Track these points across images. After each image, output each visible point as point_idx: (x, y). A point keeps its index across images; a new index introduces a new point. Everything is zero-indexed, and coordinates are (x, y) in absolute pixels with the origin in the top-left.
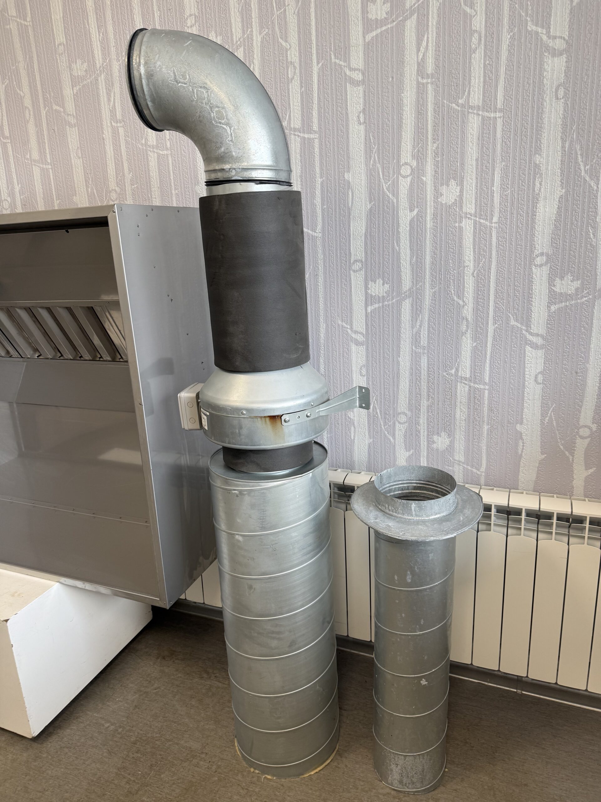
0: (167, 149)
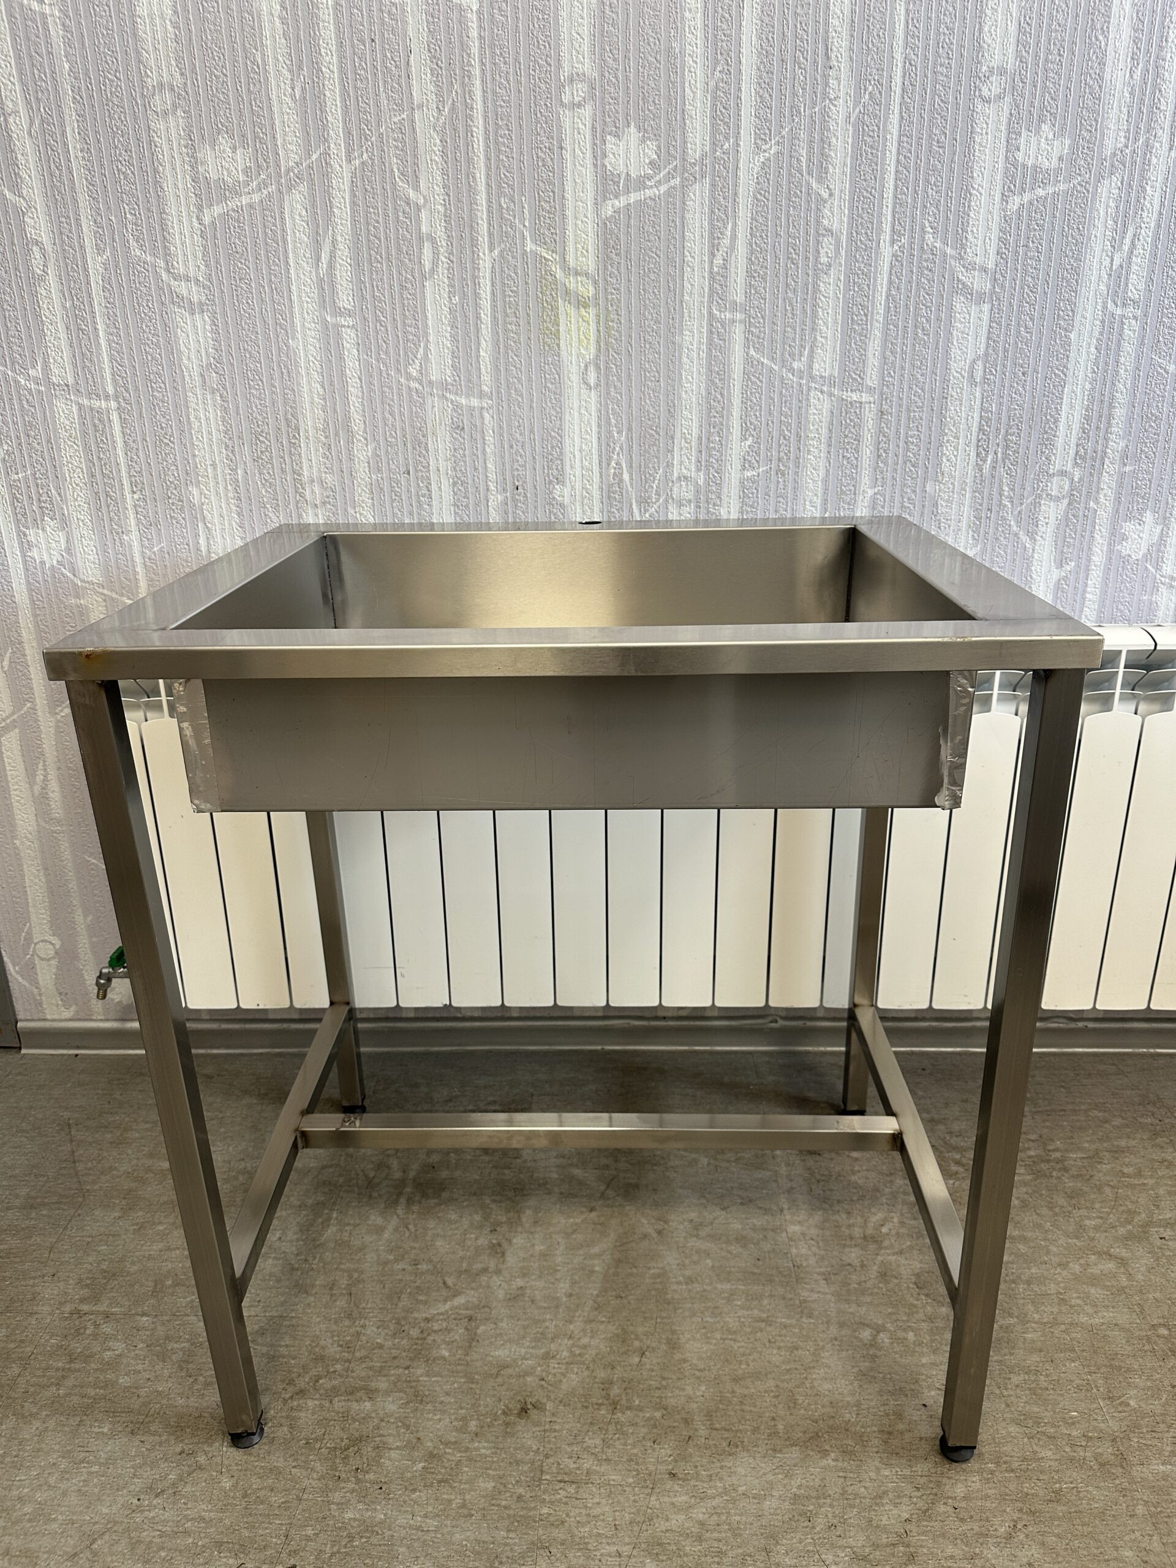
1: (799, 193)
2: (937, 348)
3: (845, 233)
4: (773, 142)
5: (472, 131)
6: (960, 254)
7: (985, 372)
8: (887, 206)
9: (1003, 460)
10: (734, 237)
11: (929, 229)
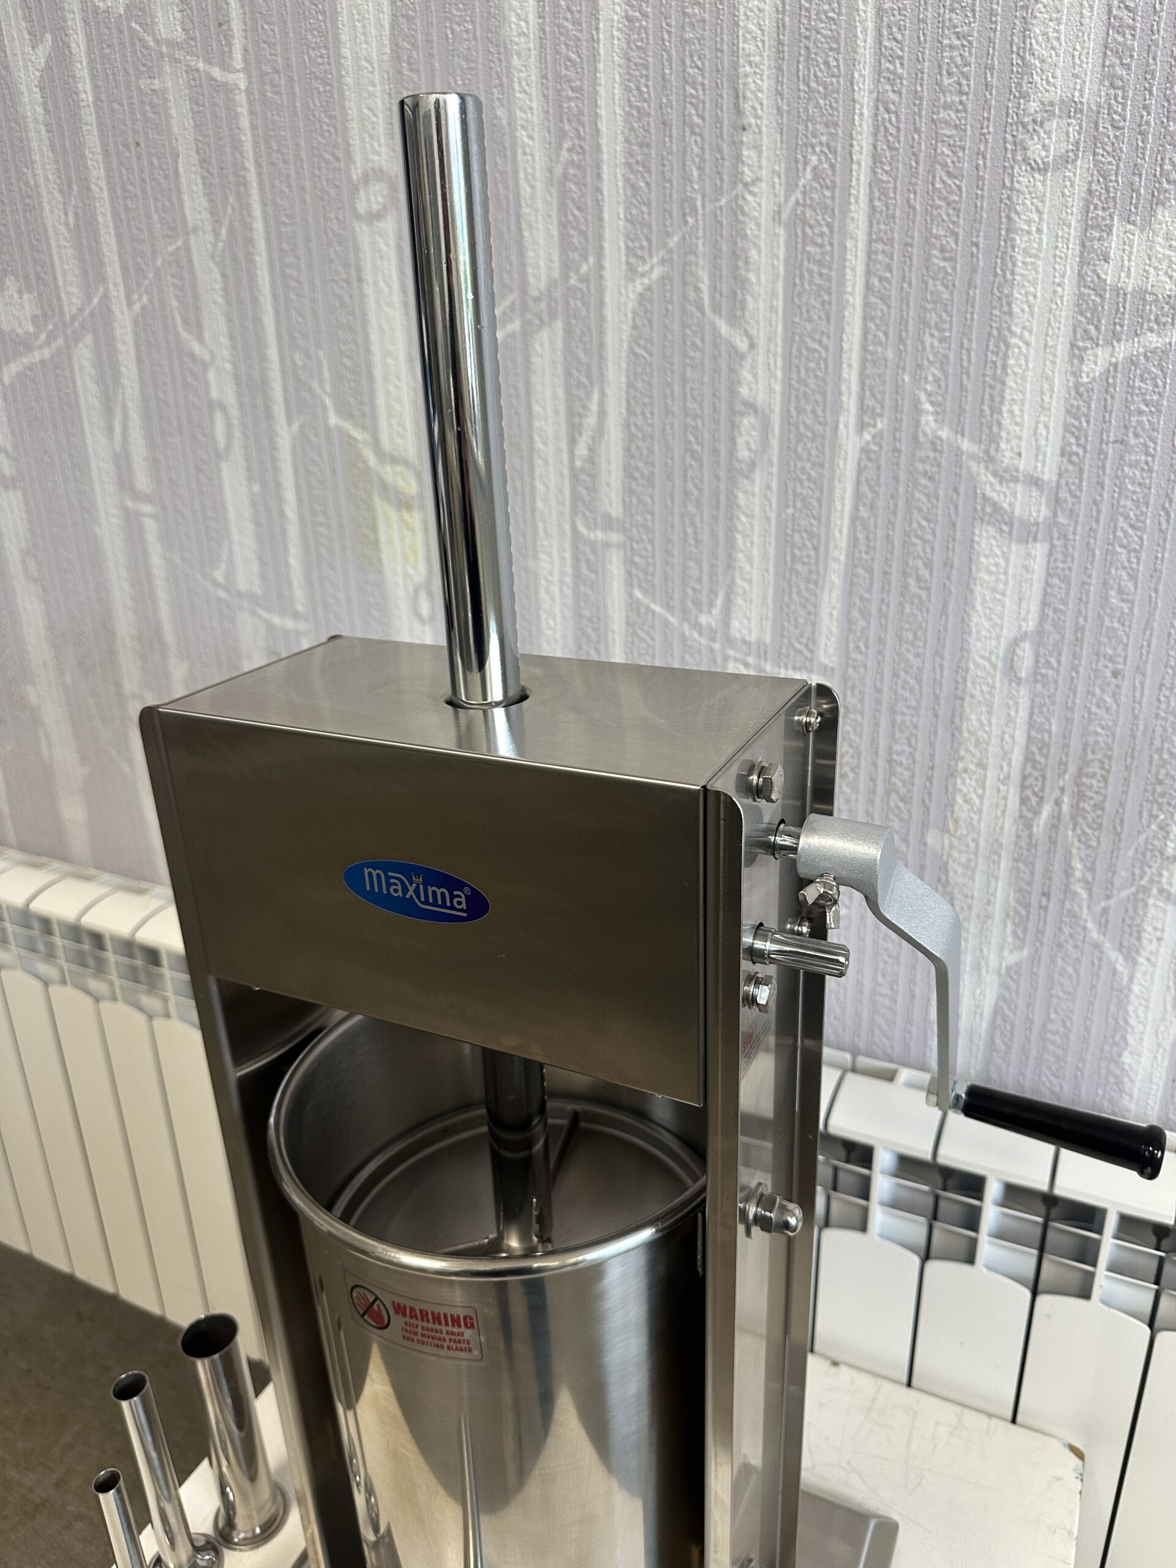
1: (700, 344)
2: (944, 612)
3: (777, 410)
4: (655, 260)
6: (987, 452)
7: (1037, 662)
8: (850, 366)
9: (1073, 818)
10: (602, 414)
11: (928, 407)
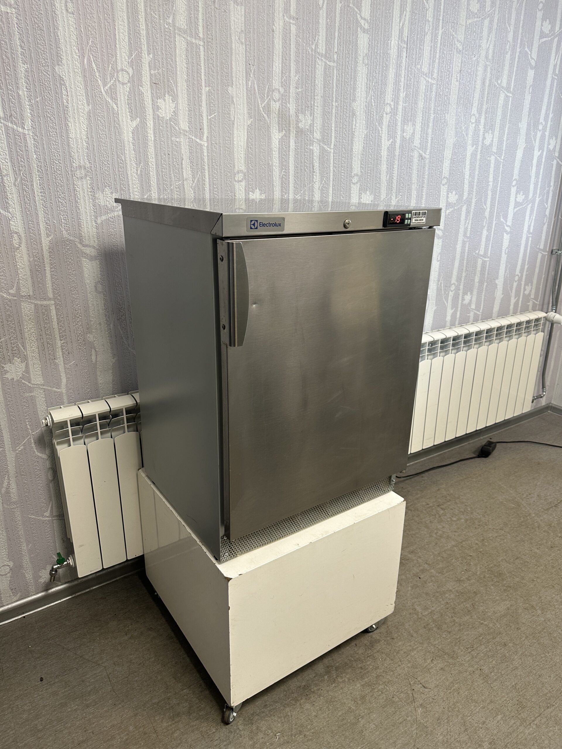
0: (334, 62)
5: (205, 189)
